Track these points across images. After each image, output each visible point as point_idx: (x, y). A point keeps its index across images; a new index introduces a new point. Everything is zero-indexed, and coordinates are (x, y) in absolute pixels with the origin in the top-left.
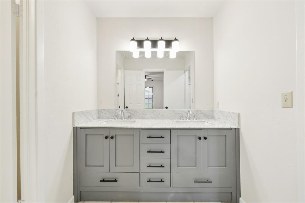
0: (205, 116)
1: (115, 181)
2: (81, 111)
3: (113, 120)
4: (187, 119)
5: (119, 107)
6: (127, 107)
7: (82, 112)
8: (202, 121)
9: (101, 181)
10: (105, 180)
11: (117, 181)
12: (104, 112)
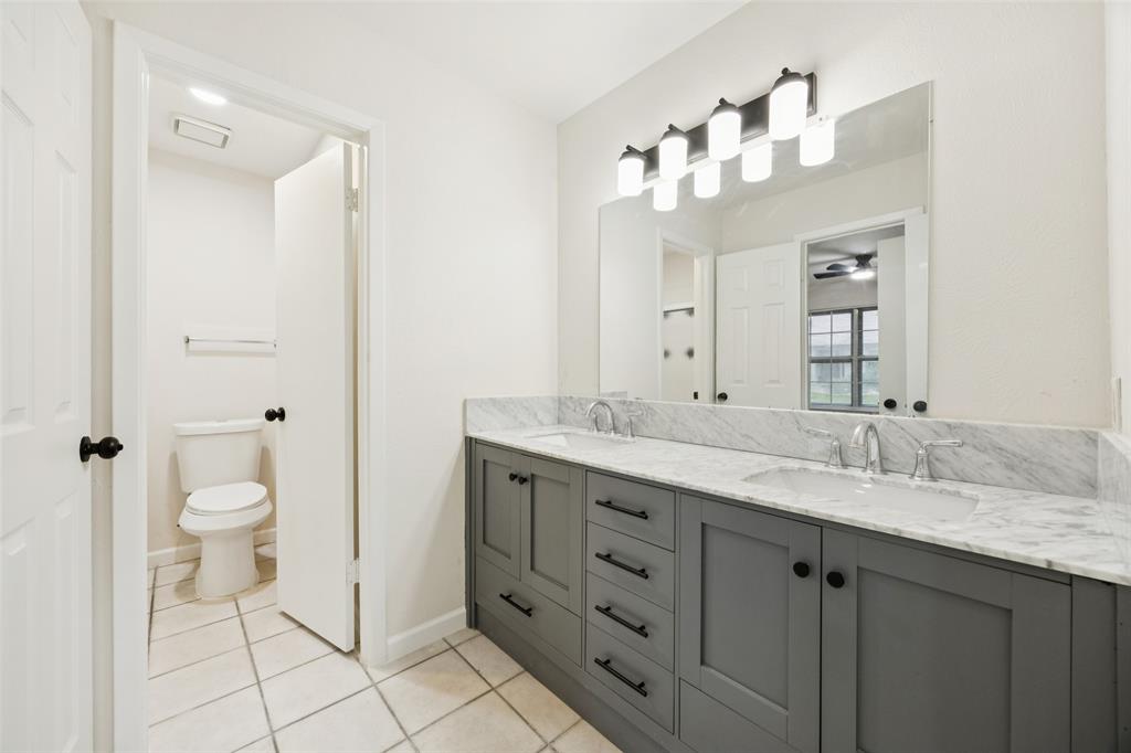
0: (1011, 467)
1: (528, 612)
2: (491, 399)
3: (584, 432)
4: (865, 469)
5: (696, 396)
6: (723, 397)
7: (493, 401)
8: (958, 494)
9: (502, 596)
10: (511, 599)
11: (530, 615)
12: (569, 403)
